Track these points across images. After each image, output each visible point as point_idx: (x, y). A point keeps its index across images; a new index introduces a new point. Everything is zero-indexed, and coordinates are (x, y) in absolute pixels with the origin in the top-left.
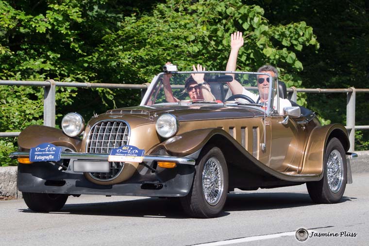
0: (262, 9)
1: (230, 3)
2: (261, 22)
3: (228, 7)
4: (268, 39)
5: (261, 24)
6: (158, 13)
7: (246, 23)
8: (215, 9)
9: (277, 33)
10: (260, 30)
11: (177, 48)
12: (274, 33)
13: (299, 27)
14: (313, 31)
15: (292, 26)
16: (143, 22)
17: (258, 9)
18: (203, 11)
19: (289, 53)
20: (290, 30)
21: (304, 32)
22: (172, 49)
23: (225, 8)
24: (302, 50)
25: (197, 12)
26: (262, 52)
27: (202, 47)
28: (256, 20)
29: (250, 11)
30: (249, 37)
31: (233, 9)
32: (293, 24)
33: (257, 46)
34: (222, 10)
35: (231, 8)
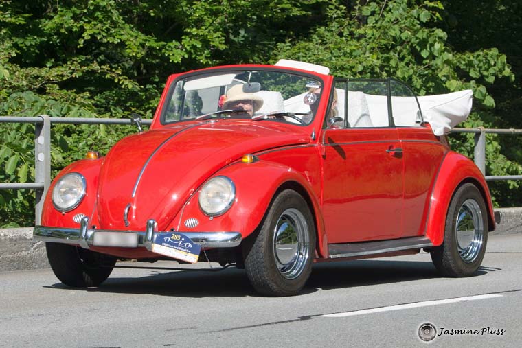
0: (445, 33)
1: (405, 26)
2: (443, 48)
3: (403, 31)
4: (453, 70)
5: (443, 52)
6: (318, 39)
7: (425, 50)
8: (387, 33)
9: (463, 63)
10: (443, 59)
12: (459, 62)
13: (490, 55)
14: (507, 59)
15: (481, 53)
16: (299, 49)
17: (440, 32)
18: (373, 35)
19: (478, 86)
20: (479, 58)
21: (495, 61)
23: (400, 32)
24: (495, 82)
25: (365, 37)
26: (444, 85)
28: (437, 46)
29: (430, 36)
30: (429, 67)
31: (409, 33)
32: (482, 51)
33: (439, 77)
34: (396, 34)
35: (406, 31)
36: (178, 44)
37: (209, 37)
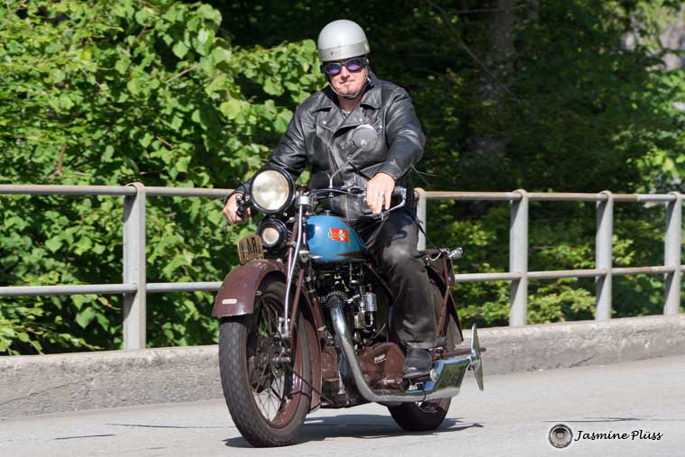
0: (217, 12)
2: (214, 41)
3: (139, 7)
4: (232, 81)
5: (214, 46)
7: (180, 43)
8: (109, 11)
9: (251, 66)
10: (214, 61)
11: (25, 100)
12: (244, 65)
13: (300, 53)
15: (284, 50)
17: (208, 11)
18: (83, 15)
19: (280, 111)
20: (280, 59)
21: (311, 63)
22: (12, 101)
23: (133, 10)
25: (69, 19)
26: (218, 109)
27: (82, 98)
28: (203, 36)
29: (190, 16)
30: (188, 76)
31: (151, 11)
32: (286, 45)
33: (206, 95)
34: (126, 14)
35: (145, 8)
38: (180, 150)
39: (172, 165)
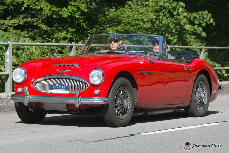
0: (184, 4)
1: (166, 1)
2: (183, 11)
3: (165, 3)
4: (187, 20)
5: (183, 12)
6: (128, 6)
7: (175, 12)
8: (158, 4)
9: (192, 17)
10: (183, 15)
11: (138, 26)
12: (190, 17)
13: (204, 14)
14: (212, 15)
15: (200, 13)
16: (120, 11)
17: (182, 4)
18: (152, 5)
19: (199, 28)
20: (199, 15)
21: (206, 16)
22: (135, 26)
24: (206, 26)
25: (148, 6)
26: (184, 27)
27: (151, 25)
28: (181, 10)
29: (178, 5)
30: (177, 19)
31: (168, 4)
32: (201, 12)
33: (181, 24)
34: (162, 4)
35: (167, 3)
36: (66, 9)
37: (80, 6)
38: (175, 37)
39: (173, 41)
